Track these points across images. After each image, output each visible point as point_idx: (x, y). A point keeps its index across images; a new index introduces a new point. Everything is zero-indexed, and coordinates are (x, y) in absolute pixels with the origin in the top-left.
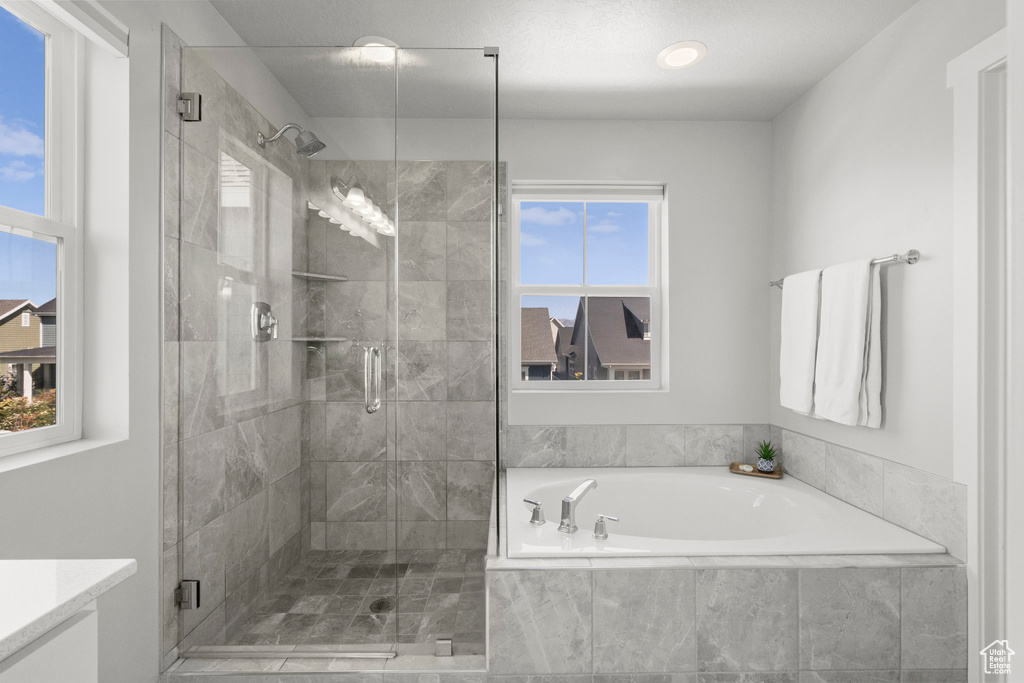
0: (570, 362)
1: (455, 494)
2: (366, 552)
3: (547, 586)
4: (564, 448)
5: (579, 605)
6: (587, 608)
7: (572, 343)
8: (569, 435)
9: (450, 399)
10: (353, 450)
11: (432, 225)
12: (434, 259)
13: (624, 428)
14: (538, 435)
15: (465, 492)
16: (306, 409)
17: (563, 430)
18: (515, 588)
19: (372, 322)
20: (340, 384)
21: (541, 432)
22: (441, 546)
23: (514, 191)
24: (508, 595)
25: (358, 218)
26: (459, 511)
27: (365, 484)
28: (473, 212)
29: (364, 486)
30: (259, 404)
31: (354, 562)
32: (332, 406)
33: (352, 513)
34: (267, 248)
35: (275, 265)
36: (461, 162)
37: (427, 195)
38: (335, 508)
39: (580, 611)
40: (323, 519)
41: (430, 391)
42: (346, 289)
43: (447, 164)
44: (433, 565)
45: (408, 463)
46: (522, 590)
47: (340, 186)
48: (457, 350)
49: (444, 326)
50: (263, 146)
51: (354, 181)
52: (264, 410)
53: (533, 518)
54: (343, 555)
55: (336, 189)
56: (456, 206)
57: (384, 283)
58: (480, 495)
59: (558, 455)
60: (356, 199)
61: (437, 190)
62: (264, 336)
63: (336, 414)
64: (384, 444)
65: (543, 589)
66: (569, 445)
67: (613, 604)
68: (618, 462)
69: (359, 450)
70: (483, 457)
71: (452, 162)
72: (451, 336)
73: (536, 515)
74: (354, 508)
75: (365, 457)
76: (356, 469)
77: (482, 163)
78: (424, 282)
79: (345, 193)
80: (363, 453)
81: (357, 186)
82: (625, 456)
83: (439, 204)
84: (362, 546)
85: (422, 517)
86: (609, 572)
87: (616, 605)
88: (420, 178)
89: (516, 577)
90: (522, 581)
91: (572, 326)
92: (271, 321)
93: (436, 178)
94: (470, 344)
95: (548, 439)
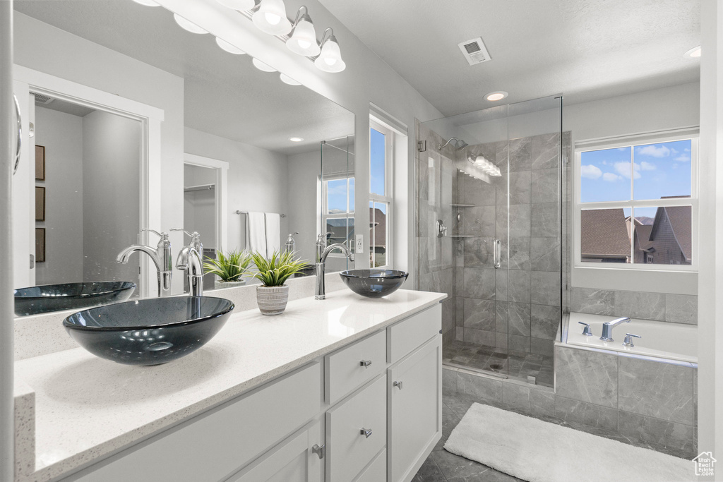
0: (649, 256)
1: (536, 323)
2: (484, 346)
3: (589, 359)
4: (613, 303)
5: (609, 373)
6: (615, 375)
7: (652, 239)
8: (617, 296)
9: (534, 270)
10: (478, 293)
11: (523, 173)
12: (523, 192)
13: (663, 296)
14: (593, 294)
15: (542, 323)
16: (455, 270)
17: (612, 293)
18: (570, 357)
19: (488, 227)
20: (472, 259)
21: (595, 293)
22: (527, 350)
23: (576, 147)
24: (566, 359)
25: (480, 170)
26: (538, 333)
27: (484, 311)
28: (548, 164)
29: (483, 312)
30: (439, 266)
31: (479, 348)
32: (467, 269)
33: (477, 325)
34: (441, 195)
35: (444, 203)
36: (541, 136)
37: (519, 157)
38: (468, 321)
39: (610, 375)
40: (462, 326)
41: (521, 265)
42: (474, 211)
43: (532, 138)
44: (522, 358)
45: (508, 303)
46: (574, 358)
47: (472, 156)
48: (537, 242)
49: (528, 228)
50: (440, 150)
51: (478, 154)
52: (440, 268)
53: (584, 332)
54: (473, 345)
55: (470, 158)
56: (537, 161)
57: (494, 207)
58: (552, 325)
59: (608, 308)
60: (480, 162)
61: (525, 153)
62: (440, 235)
63: (468, 274)
64: (494, 291)
65: (587, 360)
66: (616, 303)
67: (631, 375)
68: (658, 317)
69: (481, 293)
70: (554, 303)
71: (534, 137)
72: (533, 234)
73: (586, 331)
74: (478, 322)
75: (483, 297)
76: (479, 303)
77: (553, 134)
78: (518, 205)
79: (474, 159)
80: (483, 295)
81: (481, 155)
82: (664, 314)
83: (526, 161)
84: (482, 342)
85: (516, 333)
86: (629, 359)
87: (634, 377)
88: (516, 148)
89: (571, 352)
90: (575, 354)
91: (652, 223)
92: (444, 228)
93: (525, 147)
94: (546, 239)
95: (601, 297)
